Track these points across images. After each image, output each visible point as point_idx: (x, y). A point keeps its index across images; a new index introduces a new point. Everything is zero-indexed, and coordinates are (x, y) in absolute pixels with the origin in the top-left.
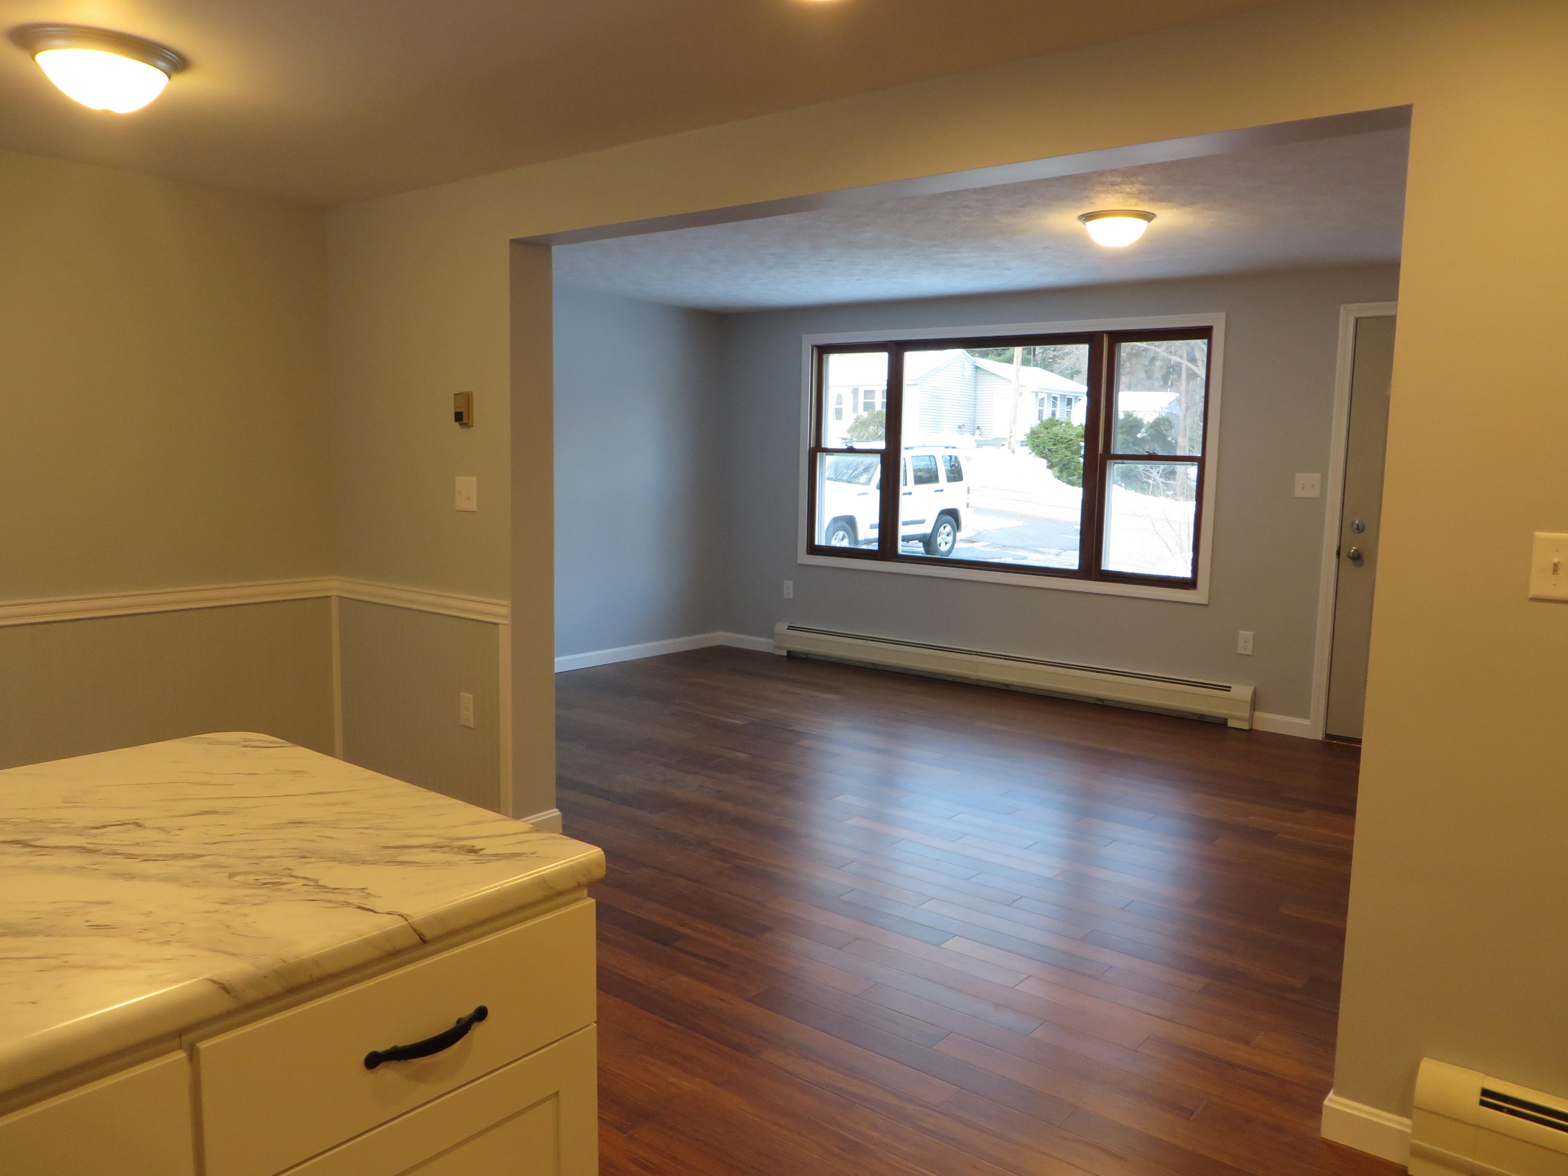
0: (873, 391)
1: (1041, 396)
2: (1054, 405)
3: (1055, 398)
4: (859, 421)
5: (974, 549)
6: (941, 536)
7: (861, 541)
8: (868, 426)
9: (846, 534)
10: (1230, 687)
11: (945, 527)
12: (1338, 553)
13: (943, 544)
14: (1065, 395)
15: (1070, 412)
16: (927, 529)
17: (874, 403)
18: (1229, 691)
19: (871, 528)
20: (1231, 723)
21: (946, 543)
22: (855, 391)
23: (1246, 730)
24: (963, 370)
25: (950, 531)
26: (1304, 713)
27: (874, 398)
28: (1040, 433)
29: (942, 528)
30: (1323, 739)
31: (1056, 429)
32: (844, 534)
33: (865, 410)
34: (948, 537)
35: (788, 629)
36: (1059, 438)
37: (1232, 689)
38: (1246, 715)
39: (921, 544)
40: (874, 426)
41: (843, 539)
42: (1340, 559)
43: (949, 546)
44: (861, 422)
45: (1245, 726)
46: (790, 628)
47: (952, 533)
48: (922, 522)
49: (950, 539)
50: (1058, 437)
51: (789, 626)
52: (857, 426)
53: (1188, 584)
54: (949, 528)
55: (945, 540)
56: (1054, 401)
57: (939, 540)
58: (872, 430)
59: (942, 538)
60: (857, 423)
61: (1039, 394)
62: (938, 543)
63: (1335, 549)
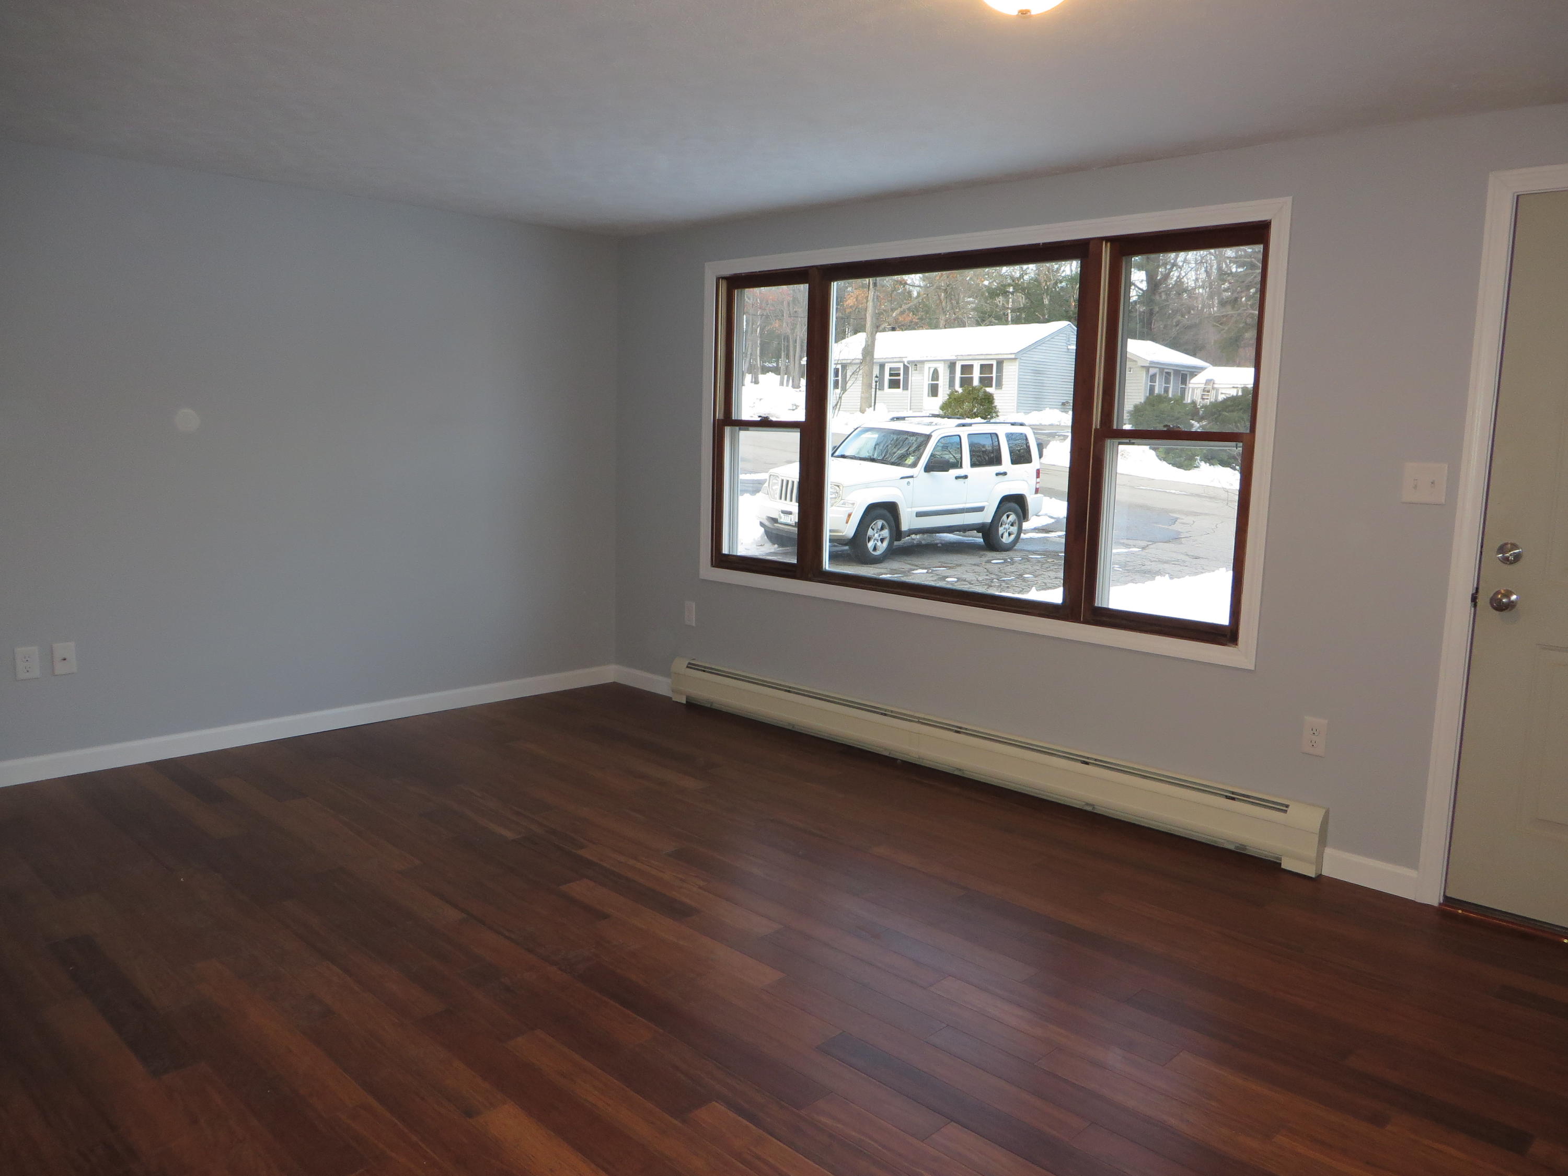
0: (971, 366)
1: (1152, 371)
2: (1167, 381)
3: (1168, 373)
4: (953, 397)
5: (1047, 540)
6: (1004, 526)
7: (905, 531)
8: (963, 402)
9: (885, 523)
10: (1287, 806)
11: (1008, 516)
12: (1474, 599)
13: (1006, 535)
14: (1180, 371)
15: (1185, 388)
16: (986, 517)
17: (971, 379)
18: (1285, 811)
19: (916, 516)
20: (1287, 864)
21: (1010, 534)
22: (952, 365)
23: (1311, 878)
24: (1068, 343)
25: (1015, 520)
26: (1408, 856)
27: (972, 373)
28: (1145, 410)
29: (1005, 517)
30: (1440, 904)
31: (1163, 406)
32: (883, 523)
33: (961, 386)
34: (1012, 528)
35: (687, 667)
36: (1165, 416)
37: (1289, 810)
38: (1312, 853)
39: (980, 534)
40: (968, 402)
41: (882, 528)
42: (1478, 608)
43: (1013, 537)
44: (955, 399)
45: (1311, 872)
46: (690, 666)
47: (1017, 523)
48: (981, 509)
49: (1014, 529)
50: (1165, 414)
51: (689, 663)
52: (950, 403)
53: (1225, 636)
54: (1013, 517)
55: (1008, 531)
56: (1167, 376)
57: (1001, 530)
58: (967, 406)
59: (1004, 529)
60: (951, 400)
61: (1150, 369)
62: (1000, 533)
63: (1470, 591)
